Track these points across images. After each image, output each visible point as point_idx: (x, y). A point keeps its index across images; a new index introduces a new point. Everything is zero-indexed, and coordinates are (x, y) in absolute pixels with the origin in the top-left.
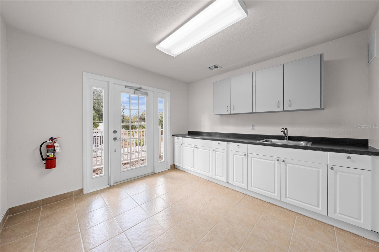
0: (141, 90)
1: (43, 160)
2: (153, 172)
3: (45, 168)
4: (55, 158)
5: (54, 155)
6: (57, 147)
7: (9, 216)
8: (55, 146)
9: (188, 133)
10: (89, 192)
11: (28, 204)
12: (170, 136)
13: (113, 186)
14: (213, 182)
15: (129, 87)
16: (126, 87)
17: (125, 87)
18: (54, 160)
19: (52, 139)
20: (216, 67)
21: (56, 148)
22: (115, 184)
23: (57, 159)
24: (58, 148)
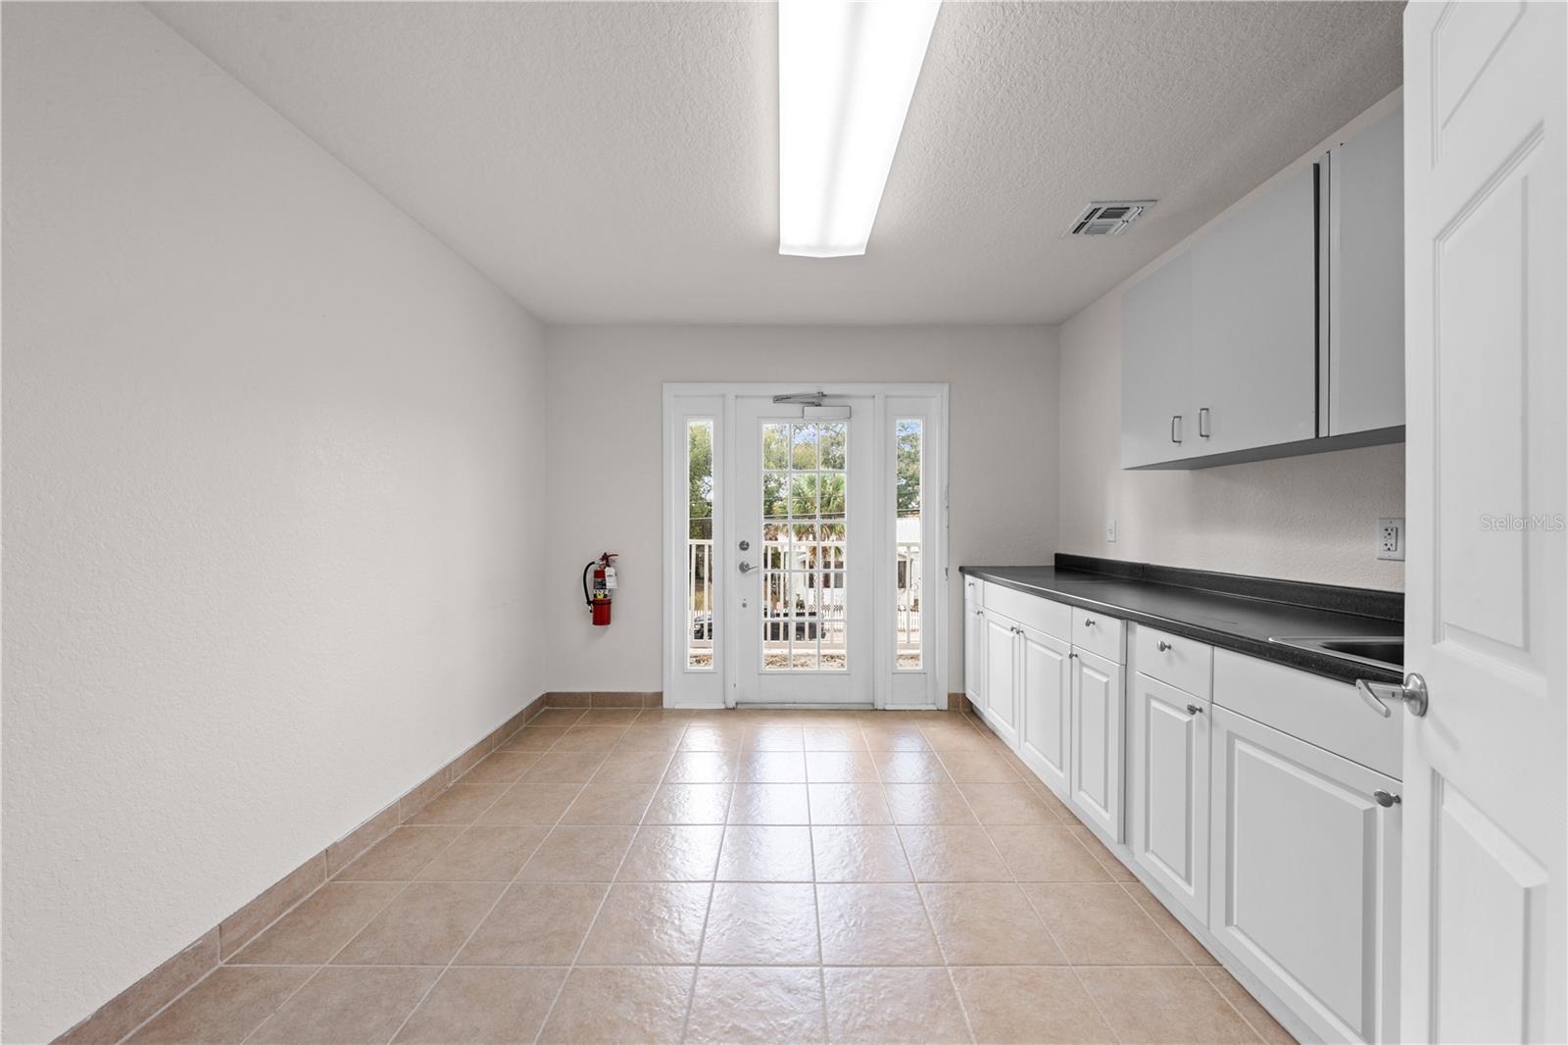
0: (825, 401)
1: (589, 603)
2: (873, 704)
3: (592, 622)
4: (609, 603)
5: (605, 596)
6: (610, 576)
7: (546, 708)
8: (607, 574)
9: (1053, 564)
10: (677, 707)
11: (570, 694)
12: (947, 570)
13: (734, 709)
14: (1080, 823)
15: (788, 397)
16: (778, 399)
17: (772, 400)
18: (606, 606)
19: (605, 557)
20: (1116, 213)
21: (607, 579)
22: (739, 707)
23: (612, 606)
24: (613, 579)
